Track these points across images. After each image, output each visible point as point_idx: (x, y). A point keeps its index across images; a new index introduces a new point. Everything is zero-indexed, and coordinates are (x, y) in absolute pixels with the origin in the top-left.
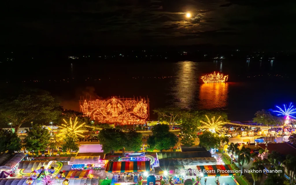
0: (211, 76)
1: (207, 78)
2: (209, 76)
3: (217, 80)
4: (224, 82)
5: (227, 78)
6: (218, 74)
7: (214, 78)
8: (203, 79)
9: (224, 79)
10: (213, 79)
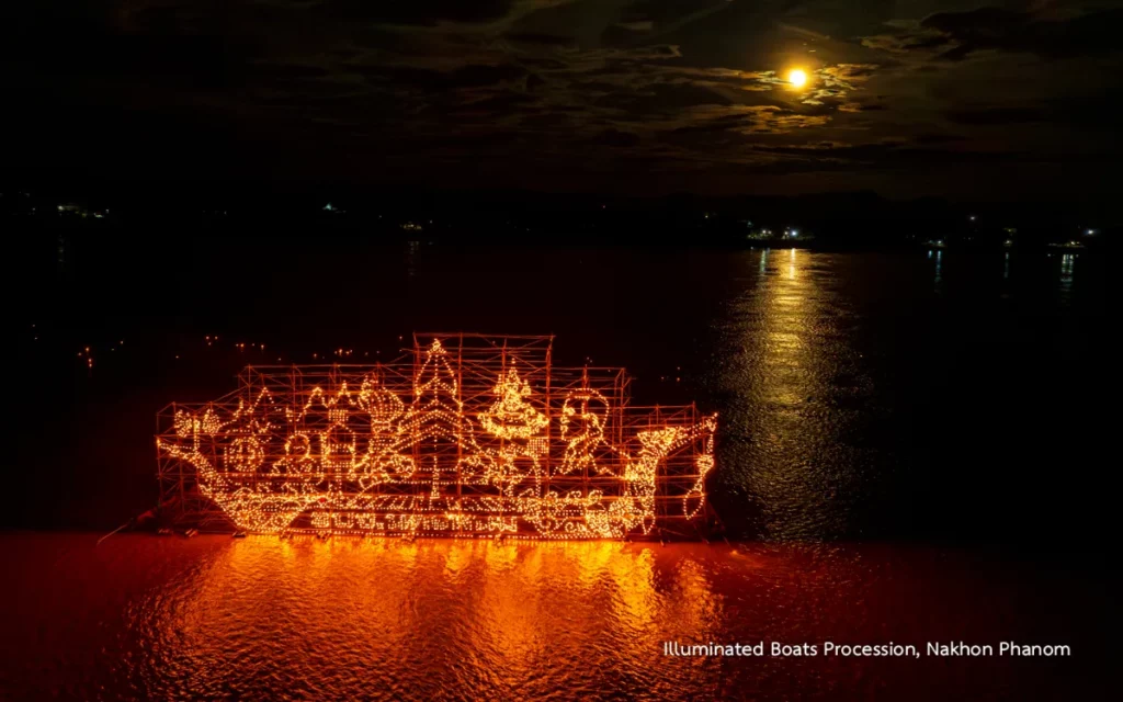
0: (360, 422)
1: (274, 449)
2: (317, 420)
3: (475, 491)
4: (633, 536)
5: (705, 463)
6: (511, 392)
7: (423, 451)
8: (196, 457)
9: (641, 472)
10: (408, 467)
